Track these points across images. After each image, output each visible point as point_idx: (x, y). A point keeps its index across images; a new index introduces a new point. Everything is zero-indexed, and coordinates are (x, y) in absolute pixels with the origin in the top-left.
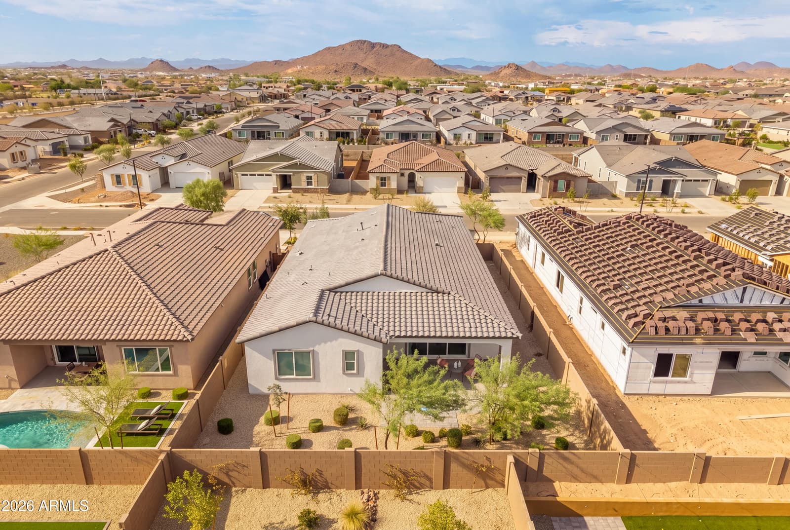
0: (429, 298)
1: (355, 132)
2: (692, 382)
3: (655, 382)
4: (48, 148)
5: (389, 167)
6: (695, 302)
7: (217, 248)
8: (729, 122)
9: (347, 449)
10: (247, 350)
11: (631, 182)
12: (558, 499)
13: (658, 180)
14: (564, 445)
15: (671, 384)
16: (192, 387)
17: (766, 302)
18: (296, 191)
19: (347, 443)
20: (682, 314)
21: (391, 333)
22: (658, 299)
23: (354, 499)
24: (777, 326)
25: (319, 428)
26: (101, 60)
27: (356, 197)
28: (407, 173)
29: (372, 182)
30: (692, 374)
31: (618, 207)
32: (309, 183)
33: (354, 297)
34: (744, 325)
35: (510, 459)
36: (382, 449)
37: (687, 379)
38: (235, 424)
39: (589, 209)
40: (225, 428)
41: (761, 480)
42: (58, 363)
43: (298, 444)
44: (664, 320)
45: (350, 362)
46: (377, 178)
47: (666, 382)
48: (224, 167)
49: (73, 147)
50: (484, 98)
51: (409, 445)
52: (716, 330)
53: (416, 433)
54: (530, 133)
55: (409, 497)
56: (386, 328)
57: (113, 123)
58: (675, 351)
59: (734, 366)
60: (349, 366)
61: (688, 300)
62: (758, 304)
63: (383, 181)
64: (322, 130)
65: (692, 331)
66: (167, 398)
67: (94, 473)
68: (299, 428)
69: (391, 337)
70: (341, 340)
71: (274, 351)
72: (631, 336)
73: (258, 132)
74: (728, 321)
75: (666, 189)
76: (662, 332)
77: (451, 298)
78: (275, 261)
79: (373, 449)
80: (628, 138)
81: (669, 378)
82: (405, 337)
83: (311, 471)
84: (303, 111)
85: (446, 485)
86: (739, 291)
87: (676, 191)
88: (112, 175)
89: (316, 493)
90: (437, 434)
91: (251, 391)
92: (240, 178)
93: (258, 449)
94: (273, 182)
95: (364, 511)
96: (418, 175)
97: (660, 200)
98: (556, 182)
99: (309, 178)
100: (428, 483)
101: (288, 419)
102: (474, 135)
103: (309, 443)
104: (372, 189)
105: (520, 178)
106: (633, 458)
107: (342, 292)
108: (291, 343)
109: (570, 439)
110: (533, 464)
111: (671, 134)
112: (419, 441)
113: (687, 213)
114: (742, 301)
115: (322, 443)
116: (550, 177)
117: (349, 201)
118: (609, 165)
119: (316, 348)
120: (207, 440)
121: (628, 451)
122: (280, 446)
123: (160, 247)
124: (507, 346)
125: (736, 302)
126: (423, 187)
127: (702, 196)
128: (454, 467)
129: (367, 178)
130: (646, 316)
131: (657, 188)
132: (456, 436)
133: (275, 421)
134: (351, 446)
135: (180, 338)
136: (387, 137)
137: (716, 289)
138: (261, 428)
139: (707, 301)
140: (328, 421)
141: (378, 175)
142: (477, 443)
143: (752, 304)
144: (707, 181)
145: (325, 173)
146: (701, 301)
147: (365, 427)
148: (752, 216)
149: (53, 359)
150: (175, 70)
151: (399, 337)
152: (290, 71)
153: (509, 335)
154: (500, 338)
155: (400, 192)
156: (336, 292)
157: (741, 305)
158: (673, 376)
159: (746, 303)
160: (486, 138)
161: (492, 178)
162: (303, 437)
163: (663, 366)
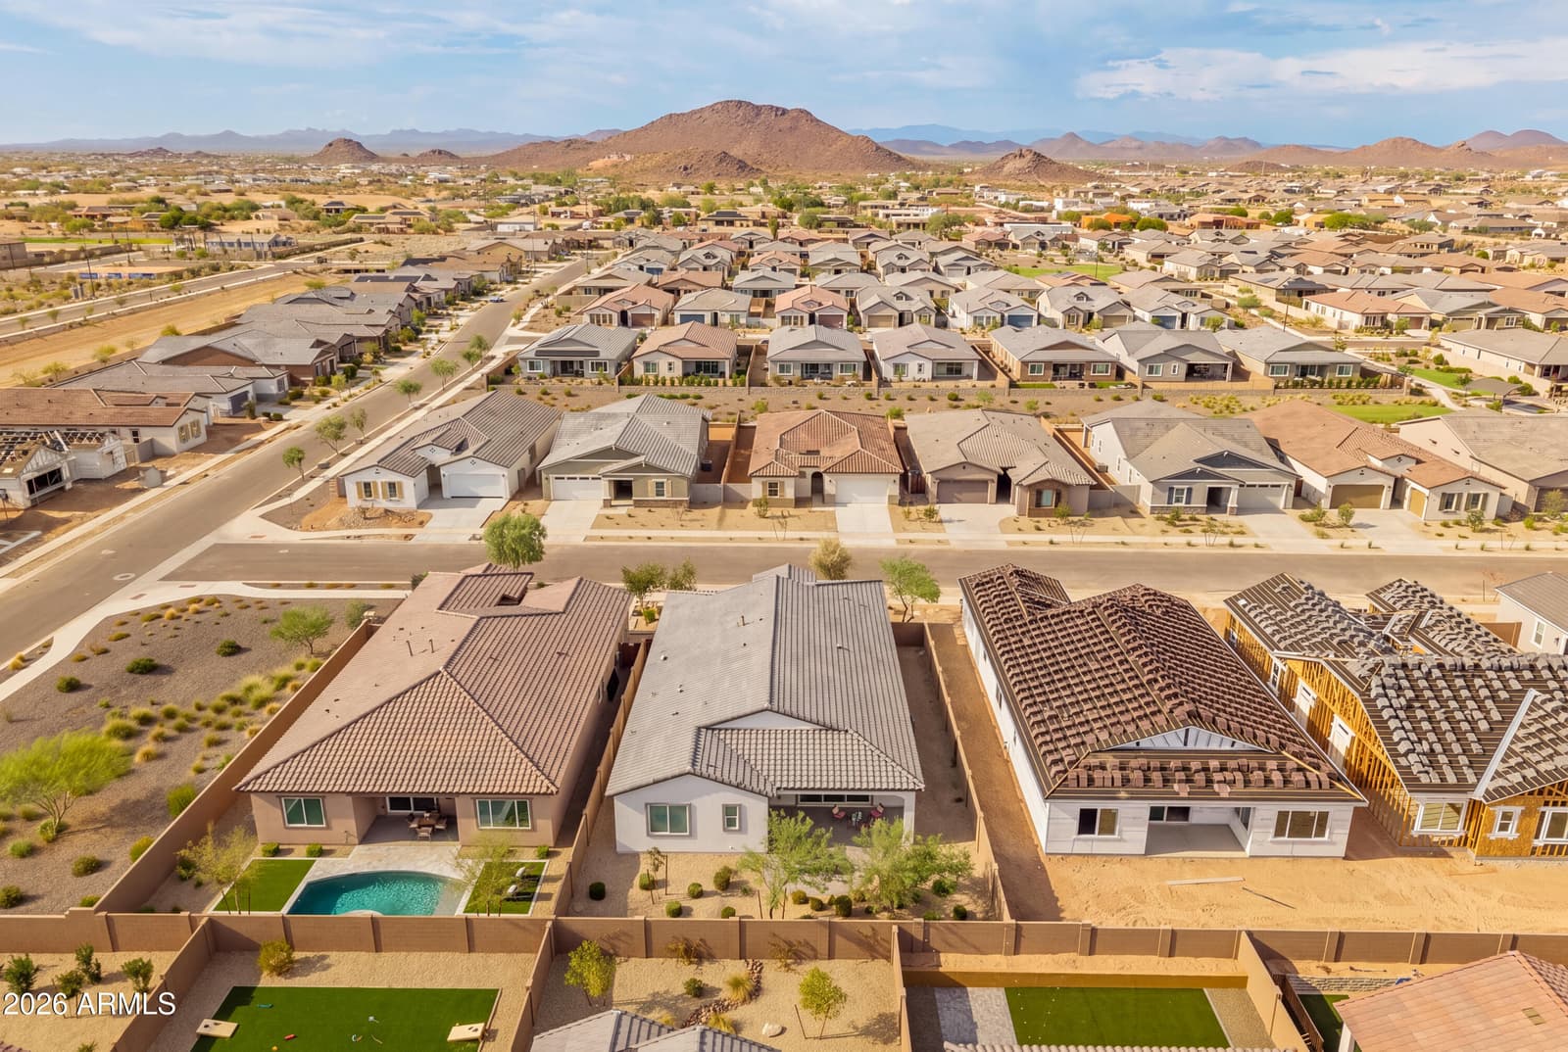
0: (823, 736)
1: (727, 362)
2: (1120, 840)
3: (1079, 840)
4: (227, 406)
5: (781, 468)
6: (1133, 745)
7: (560, 654)
8: (1391, 318)
9: (731, 919)
10: (618, 804)
11: (1158, 491)
12: (941, 970)
13: (1201, 487)
14: (962, 914)
15: (1095, 843)
16: (552, 844)
17: (1214, 746)
18: (638, 504)
19: (729, 912)
20: (1110, 760)
21: (778, 785)
22: (1089, 739)
23: (738, 968)
24: (1217, 777)
25: (698, 894)
26: (229, 135)
27: (733, 514)
28: (809, 472)
29: (756, 490)
30: (1120, 832)
31: (1135, 534)
32: (660, 493)
33: (735, 736)
34: (1181, 775)
35: (895, 929)
36: (767, 918)
37: (1116, 836)
38: (608, 888)
39: (1087, 538)
40: (598, 893)
41: (1152, 951)
42: (389, 810)
43: (678, 912)
44: (1089, 768)
45: (731, 816)
46: (764, 483)
47: (1092, 840)
48: (523, 461)
49: (261, 398)
50: (960, 254)
51: (795, 913)
52: (1147, 780)
53: (803, 900)
54: (1025, 363)
55: (793, 967)
56: (772, 779)
57: (319, 350)
58: (1099, 805)
59: (1187, 819)
60: (730, 823)
61: (1122, 742)
62: (1204, 748)
63: (773, 489)
64: (671, 359)
65: (1118, 783)
66: (529, 857)
67: (477, 942)
68: (678, 893)
69: (778, 789)
70: (721, 794)
71: (646, 805)
72: (1049, 788)
73: (564, 363)
74: (1163, 769)
75: (1215, 499)
76: (1084, 782)
77: (849, 736)
78: (628, 657)
79: (757, 918)
80: (1193, 372)
81: (1096, 836)
82: (793, 789)
83: (695, 941)
84: (634, 303)
85: (831, 956)
86: (1181, 732)
87: (1229, 505)
88: (358, 483)
89: (700, 963)
90: (826, 902)
91: (618, 849)
92: (552, 484)
93: (642, 918)
94: (603, 490)
95: (749, 979)
96: (826, 478)
97: (1204, 517)
98: (1039, 493)
99: (660, 485)
100: (810, 953)
101: (665, 883)
102: (928, 367)
103: (687, 912)
104: (755, 501)
105: (985, 482)
106: (1018, 928)
107: (720, 730)
108: (664, 796)
109: (968, 908)
110: (919, 935)
111: (1268, 363)
112: (806, 909)
113: (1240, 546)
114: (1185, 744)
115: (704, 911)
116: (1030, 486)
117: (721, 523)
118: (1130, 457)
119: (694, 802)
120: (579, 907)
121: (1014, 921)
122: (659, 914)
123: (495, 660)
124: (909, 801)
125: (1179, 746)
126: (834, 496)
127: (1273, 509)
128: (839, 941)
129: (748, 480)
130: (1071, 763)
131: (1200, 500)
132: (845, 906)
133: (650, 885)
134: (733, 915)
135: (544, 790)
136: (782, 370)
137: (1155, 730)
138: (636, 894)
139: (1145, 743)
140: (709, 886)
141: (765, 479)
142: (868, 912)
143: (1198, 747)
144: (1279, 486)
145: (682, 477)
146: (1138, 744)
147: (747, 892)
148: (1276, 591)
149: (384, 807)
150: (372, 157)
151: (785, 789)
152: (598, 164)
153: (911, 786)
154: (899, 790)
155: (799, 502)
156: (713, 730)
157: (1185, 748)
158: (1099, 833)
159: (1190, 746)
160: (950, 371)
161: (942, 482)
162: (684, 904)
163: (1087, 822)
